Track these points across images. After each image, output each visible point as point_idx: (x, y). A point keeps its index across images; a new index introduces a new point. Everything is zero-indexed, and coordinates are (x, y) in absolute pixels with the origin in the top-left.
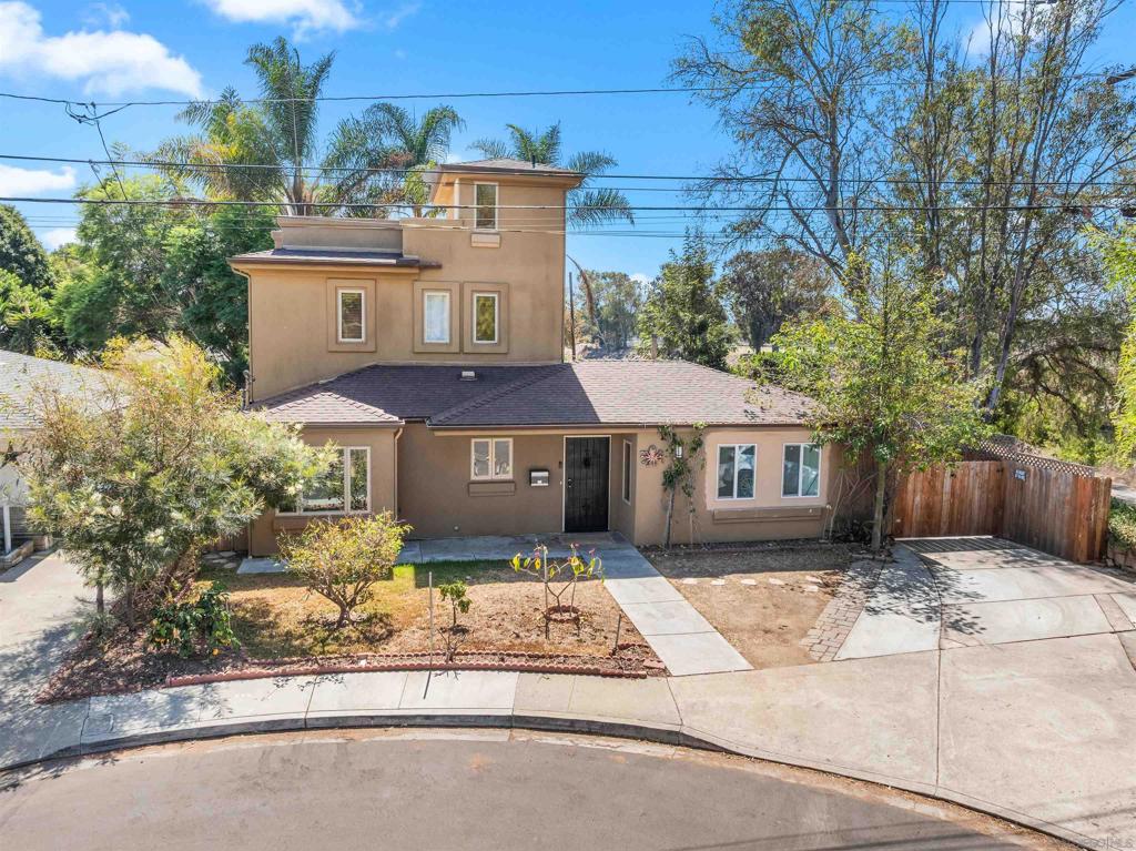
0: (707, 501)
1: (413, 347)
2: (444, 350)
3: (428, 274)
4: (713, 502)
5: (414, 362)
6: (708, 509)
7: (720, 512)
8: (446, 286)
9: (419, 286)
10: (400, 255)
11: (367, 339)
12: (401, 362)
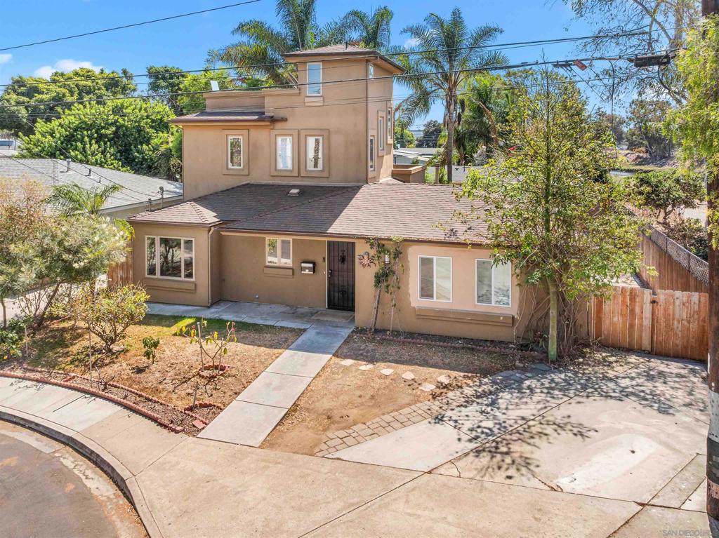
0: (411, 299)
1: (270, 172)
2: (288, 174)
3: (279, 125)
4: (416, 300)
5: (271, 182)
6: (412, 305)
7: (420, 310)
8: (290, 132)
9: (274, 132)
10: (263, 113)
11: (244, 166)
12: (264, 182)
